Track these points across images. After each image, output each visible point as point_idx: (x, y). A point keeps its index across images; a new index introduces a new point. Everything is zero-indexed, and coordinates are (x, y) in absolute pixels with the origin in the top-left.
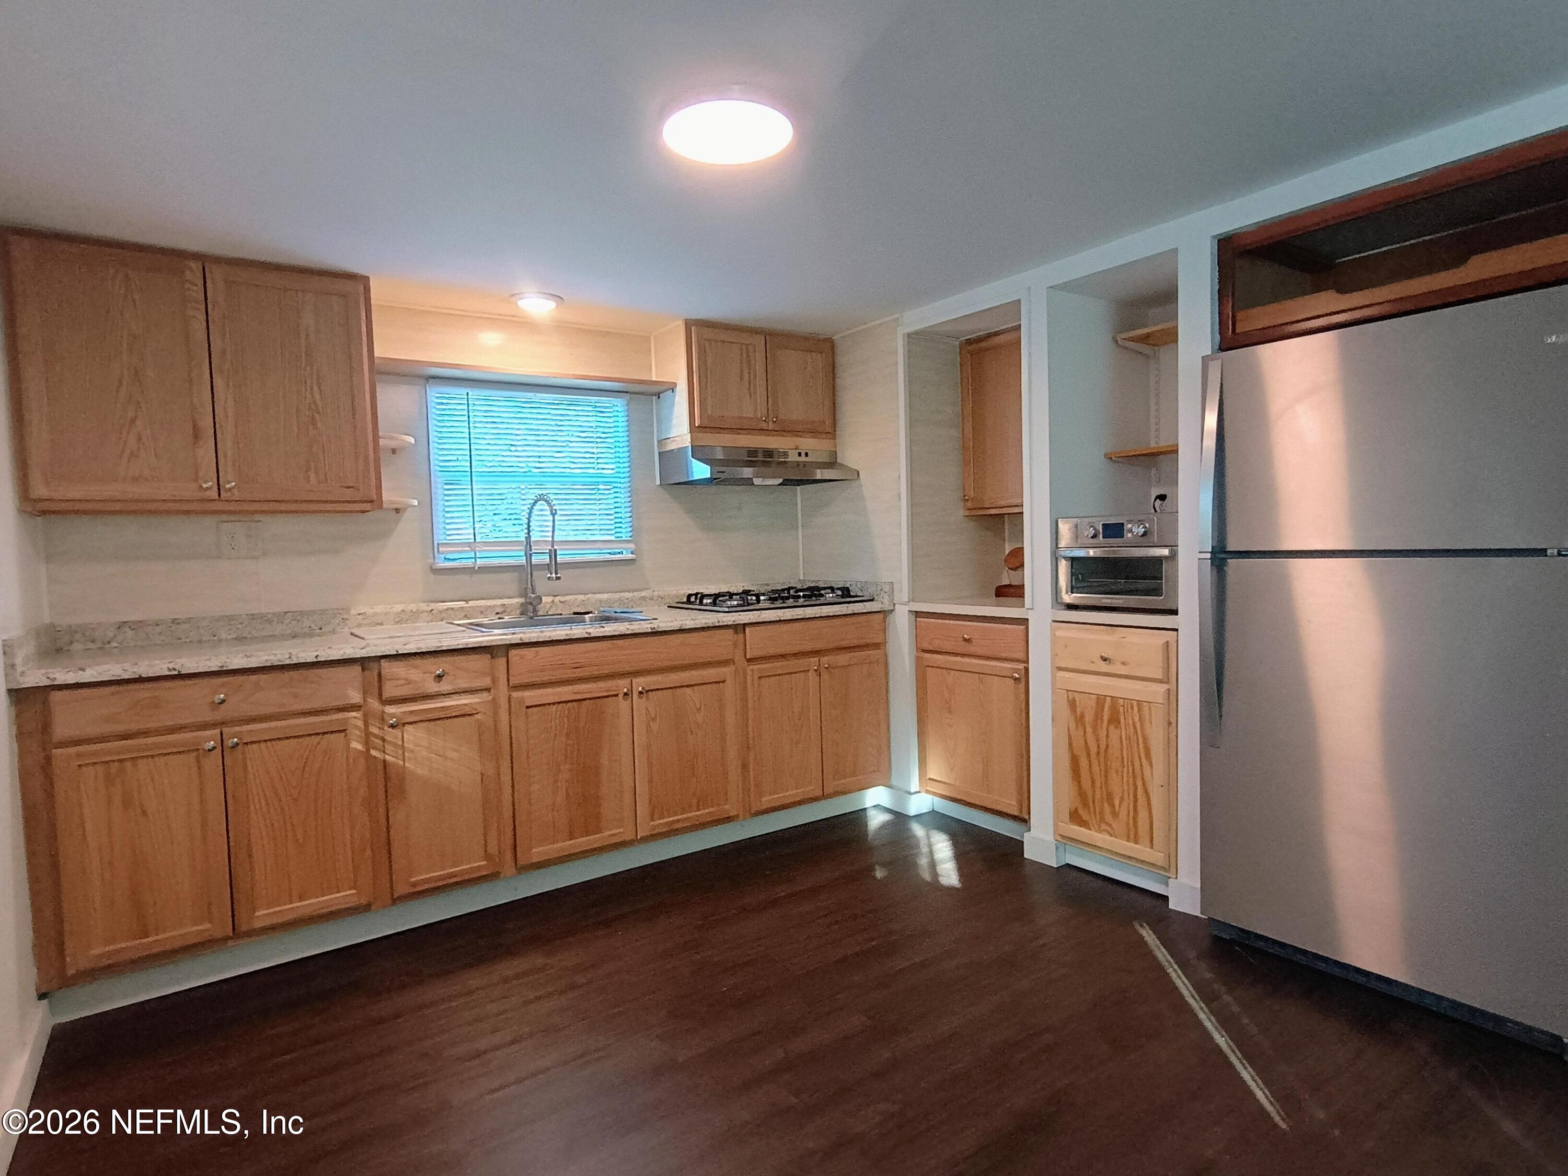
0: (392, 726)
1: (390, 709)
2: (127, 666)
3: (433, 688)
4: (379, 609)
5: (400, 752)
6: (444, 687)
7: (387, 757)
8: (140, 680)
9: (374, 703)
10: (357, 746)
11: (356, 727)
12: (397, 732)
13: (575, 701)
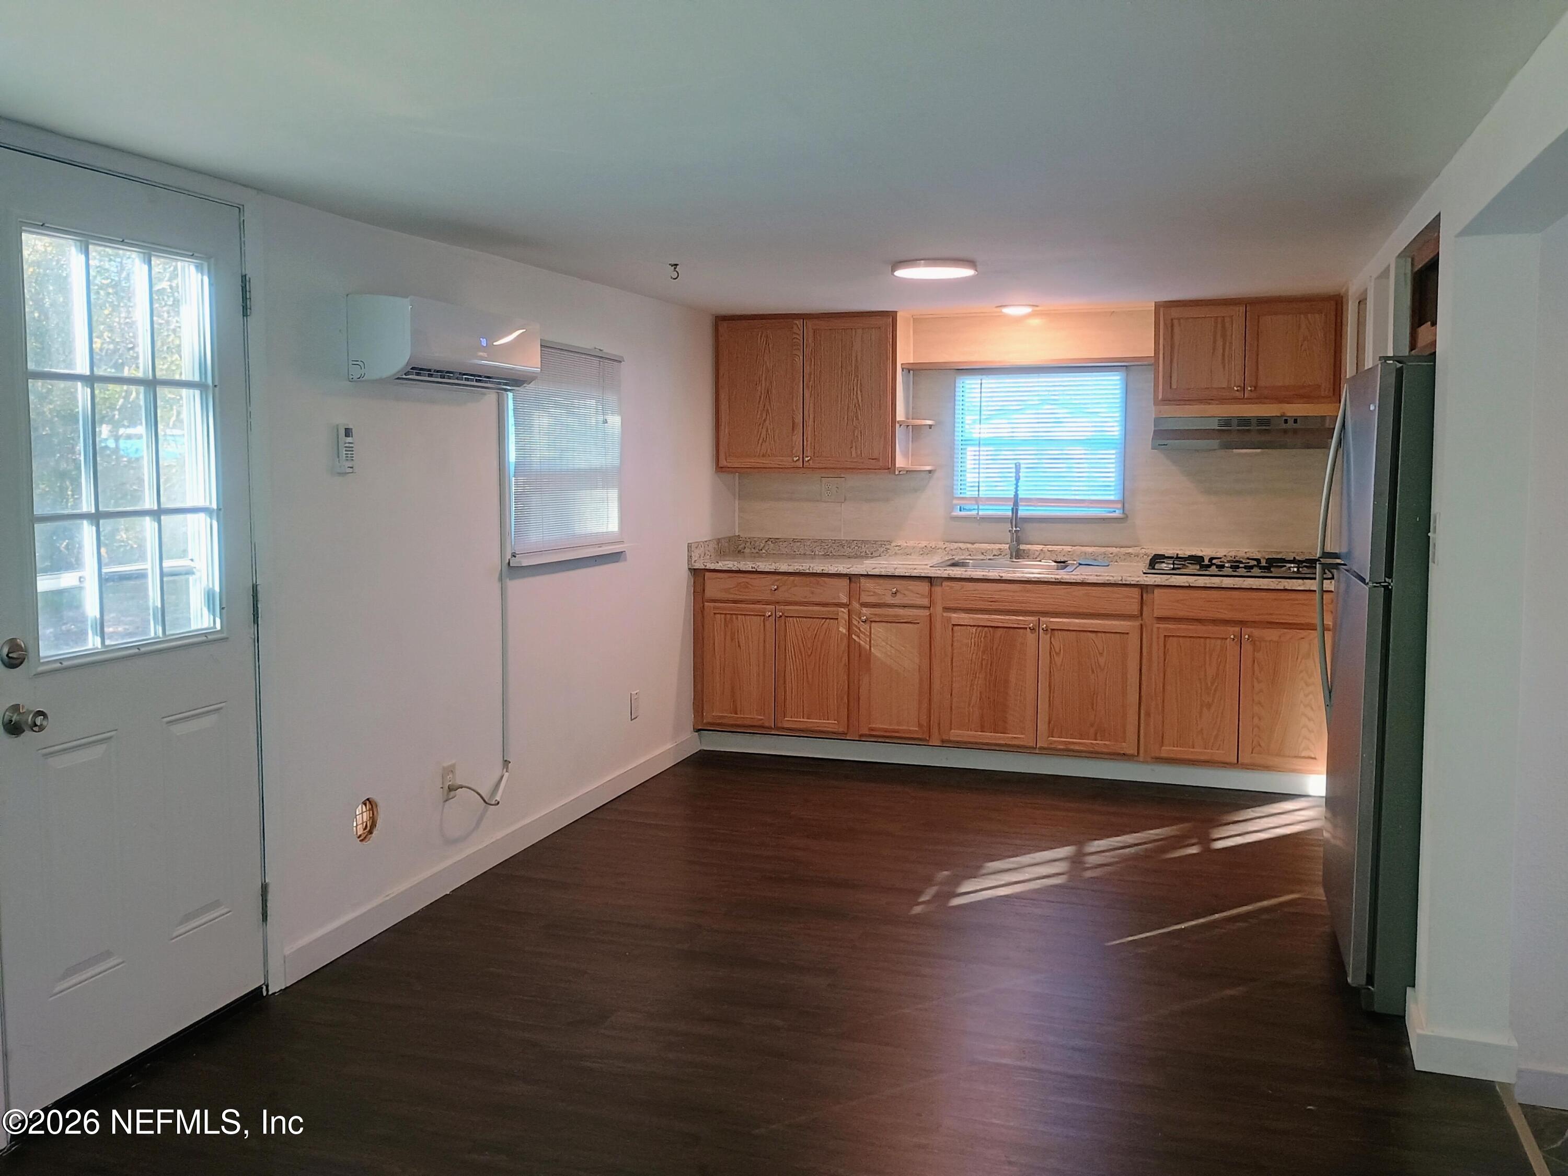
0: (865, 622)
1: (864, 610)
2: (735, 563)
3: (889, 600)
4: (911, 543)
5: (868, 640)
6: (897, 600)
7: (861, 642)
8: (739, 572)
9: (856, 605)
10: (843, 630)
11: (843, 618)
12: (867, 626)
13: (992, 627)
